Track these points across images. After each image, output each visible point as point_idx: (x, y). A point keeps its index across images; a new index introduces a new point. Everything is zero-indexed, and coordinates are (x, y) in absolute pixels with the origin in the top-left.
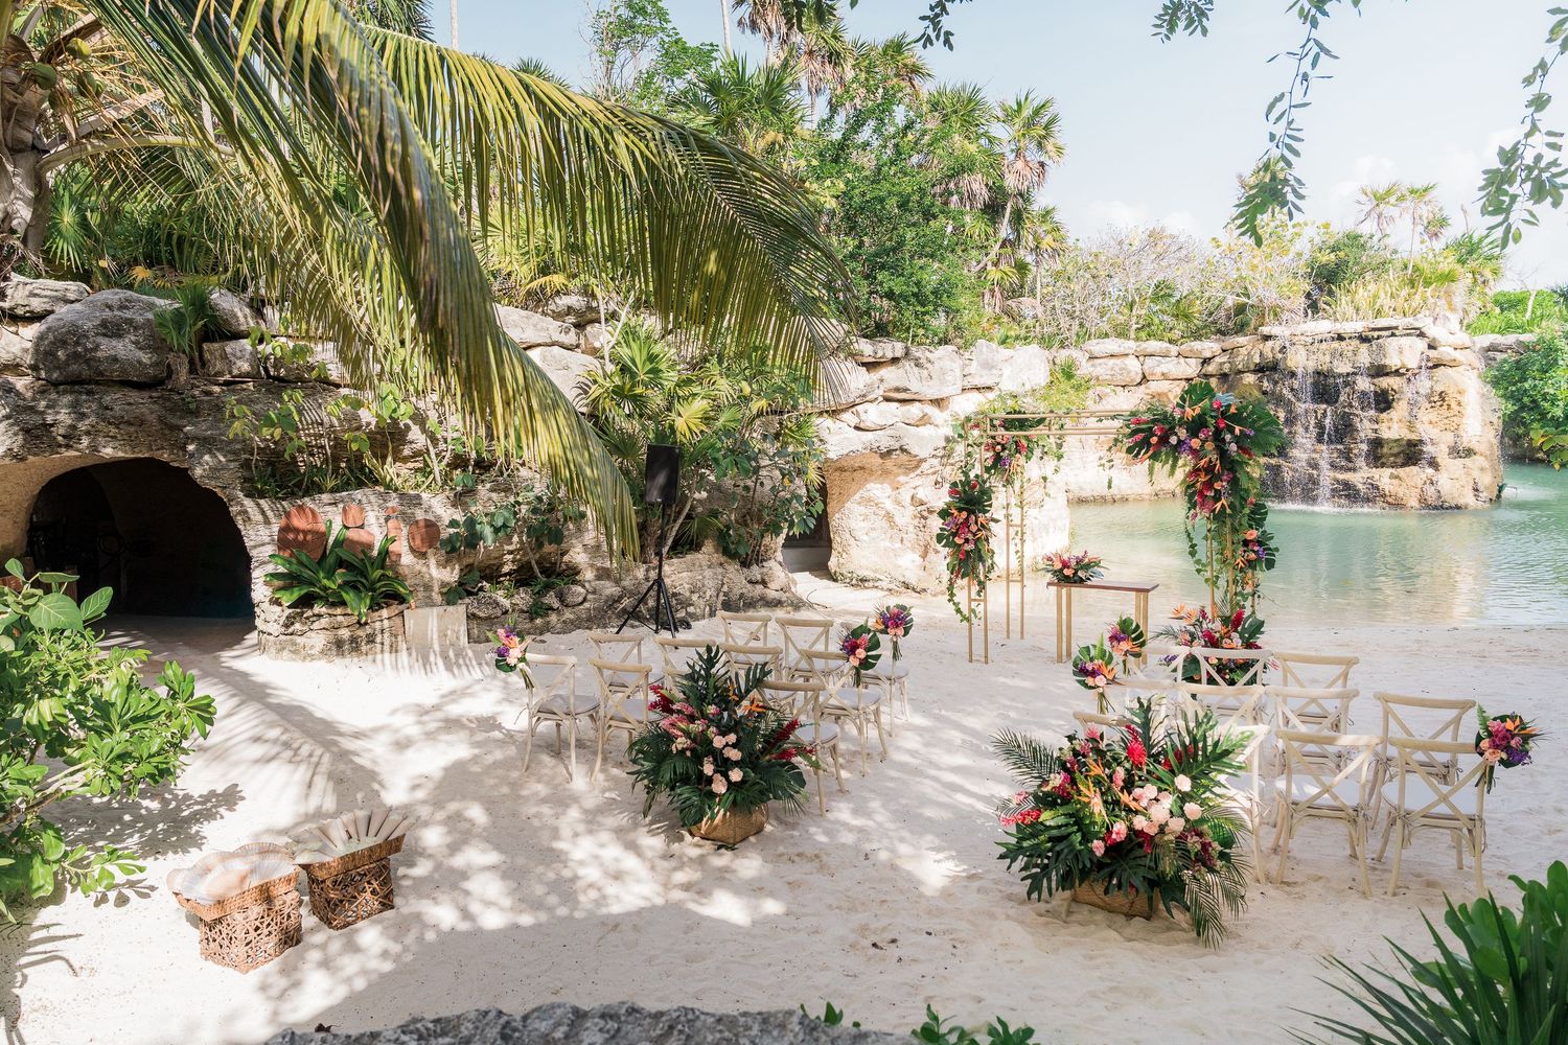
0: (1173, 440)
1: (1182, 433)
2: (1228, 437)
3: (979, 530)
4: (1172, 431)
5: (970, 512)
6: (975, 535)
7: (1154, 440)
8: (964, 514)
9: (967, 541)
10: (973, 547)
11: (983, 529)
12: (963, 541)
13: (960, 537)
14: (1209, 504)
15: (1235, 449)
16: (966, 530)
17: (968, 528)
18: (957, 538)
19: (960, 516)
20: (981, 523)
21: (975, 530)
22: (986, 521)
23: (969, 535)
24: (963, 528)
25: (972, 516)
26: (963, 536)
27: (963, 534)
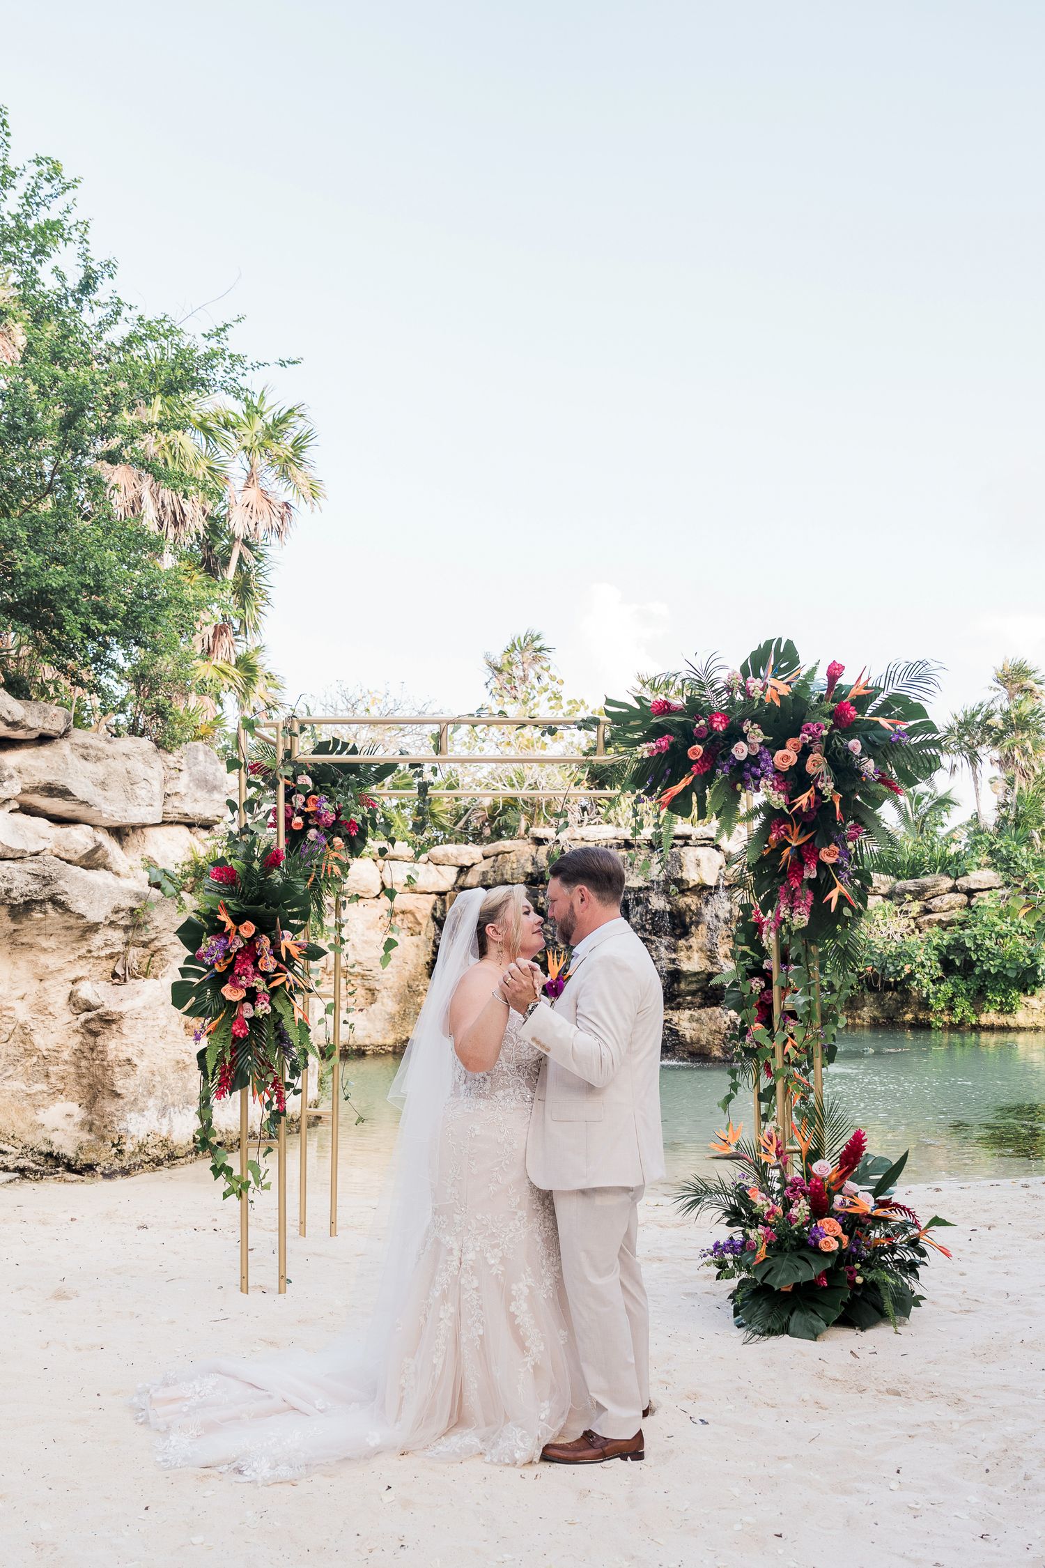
0: (740, 751)
1: (756, 735)
2: (855, 745)
3: (277, 970)
4: (735, 734)
5: (266, 926)
6: (268, 983)
7: (697, 751)
8: (248, 929)
9: (252, 996)
10: (263, 1008)
11: (285, 968)
12: (242, 994)
13: (235, 985)
14: (808, 898)
15: (872, 771)
16: (251, 969)
17: (255, 965)
18: (228, 986)
19: (237, 932)
20: (288, 951)
21: (271, 968)
22: (295, 951)
23: (256, 979)
24: (244, 963)
25: (264, 937)
26: (243, 981)
27: (244, 978)
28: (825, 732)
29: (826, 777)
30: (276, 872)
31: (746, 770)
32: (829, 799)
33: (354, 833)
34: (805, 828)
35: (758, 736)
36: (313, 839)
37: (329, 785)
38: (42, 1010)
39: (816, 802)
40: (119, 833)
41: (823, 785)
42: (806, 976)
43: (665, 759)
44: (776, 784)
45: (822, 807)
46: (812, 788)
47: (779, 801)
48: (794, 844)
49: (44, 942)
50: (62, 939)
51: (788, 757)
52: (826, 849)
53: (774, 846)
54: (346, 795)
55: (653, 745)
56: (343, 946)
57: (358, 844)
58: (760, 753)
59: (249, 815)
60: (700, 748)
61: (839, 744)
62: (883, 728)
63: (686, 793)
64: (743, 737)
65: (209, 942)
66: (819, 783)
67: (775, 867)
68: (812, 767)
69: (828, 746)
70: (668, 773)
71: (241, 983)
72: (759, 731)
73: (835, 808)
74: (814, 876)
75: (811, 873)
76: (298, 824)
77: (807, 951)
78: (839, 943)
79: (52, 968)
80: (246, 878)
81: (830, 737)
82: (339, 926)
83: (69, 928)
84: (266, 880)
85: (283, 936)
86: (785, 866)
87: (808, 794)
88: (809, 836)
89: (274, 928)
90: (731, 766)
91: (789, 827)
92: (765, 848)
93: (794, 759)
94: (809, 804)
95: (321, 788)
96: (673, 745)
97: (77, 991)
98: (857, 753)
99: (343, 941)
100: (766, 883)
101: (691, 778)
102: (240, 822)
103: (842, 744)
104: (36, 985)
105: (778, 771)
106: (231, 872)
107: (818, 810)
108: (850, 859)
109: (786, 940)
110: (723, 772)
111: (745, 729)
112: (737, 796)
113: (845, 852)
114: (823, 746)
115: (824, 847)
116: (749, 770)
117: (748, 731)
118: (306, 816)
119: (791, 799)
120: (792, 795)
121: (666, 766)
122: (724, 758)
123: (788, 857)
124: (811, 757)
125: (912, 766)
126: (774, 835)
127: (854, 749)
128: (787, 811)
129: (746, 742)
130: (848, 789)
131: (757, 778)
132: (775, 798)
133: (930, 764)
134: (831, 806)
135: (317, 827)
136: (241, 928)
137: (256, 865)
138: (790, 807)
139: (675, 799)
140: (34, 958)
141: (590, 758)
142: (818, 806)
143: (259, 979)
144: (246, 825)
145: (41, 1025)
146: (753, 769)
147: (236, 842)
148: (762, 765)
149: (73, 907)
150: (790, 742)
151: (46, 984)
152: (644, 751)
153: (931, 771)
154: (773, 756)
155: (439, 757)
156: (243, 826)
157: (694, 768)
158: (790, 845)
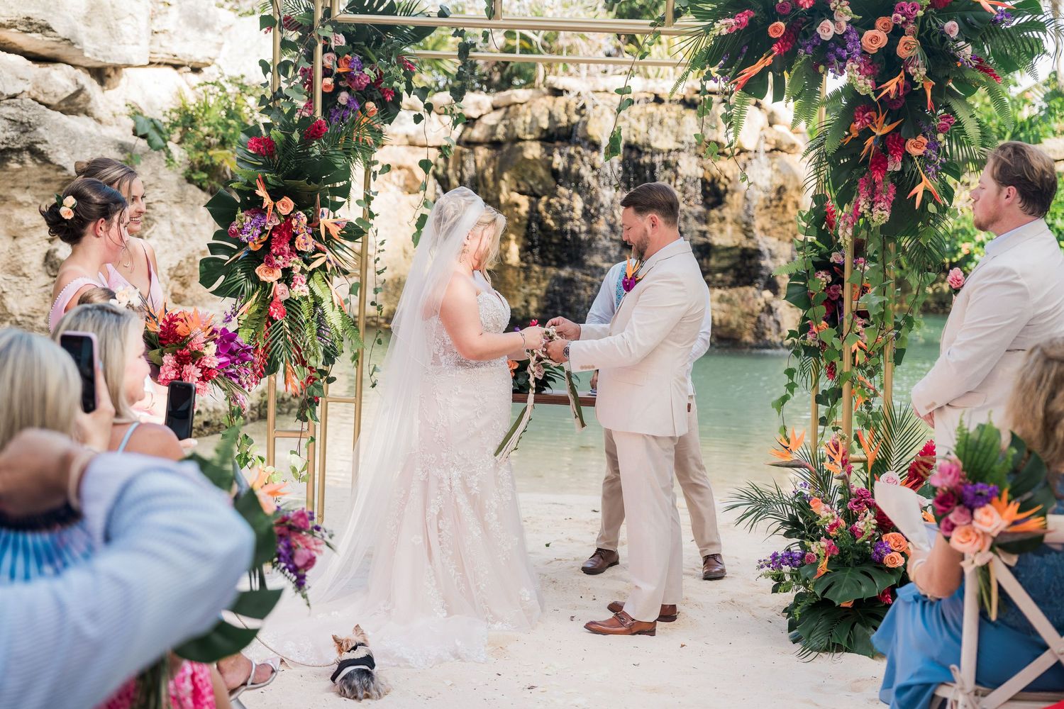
0: (827, 30)
1: (844, 13)
2: (952, 27)
3: (317, 250)
4: (821, 11)
5: (304, 203)
6: (308, 263)
7: (778, 28)
8: (286, 206)
9: (287, 277)
10: (300, 289)
11: (326, 249)
12: (279, 274)
13: (272, 267)
14: (888, 191)
15: (969, 57)
16: (287, 248)
17: (292, 243)
18: (262, 266)
19: (275, 207)
20: (327, 230)
21: (310, 248)
22: (335, 231)
23: (293, 259)
24: (280, 242)
25: (302, 214)
26: (280, 261)
27: (281, 257)
28: (920, 13)
29: (920, 62)
30: (316, 143)
31: (830, 50)
32: (920, 86)
33: (389, 98)
34: (891, 117)
35: (847, 14)
36: (344, 103)
37: (363, 44)
38: (16, 270)
39: (905, 88)
40: (101, 74)
41: (915, 70)
42: (882, 275)
43: (743, 35)
44: (863, 67)
45: (912, 93)
46: (902, 74)
47: (865, 86)
48: (879, 133)
49: (21, 196)
50: (39, 193)
51: (877, 38)
52: (914, 141)
53: (855, 134)
54: (389, 60)
55: (732, 21)
56: (371, 221)
57: (392, 110)
58: (847, 33)
59: (283, 78)
60: (782, 25)
61: (933, 25)
62: (983, 10)
63: (763, 74)
64: (830, 15)
65: (243, 219)
66: (911, 68)
67: (855, 156)
68: (904, 51)
69: (922, 29)
70: (745, 50)
71: (277, 262)
72: (848, 8)
73: (925, 94)
74: (898, 169)
75: (895, 166)
76: (327, 86)
77: (884, 248)
78: (921, 241)
79: (27, 224)
80: (284, 150)
81: (924, 18)
82: (368, 199)
83: (47, 181)
84: (304, 153)
85: (323, 214)
86: (868, 156)
87: (897, 79)
88: (895, 125)
89: (313, 204)
90: (814, 46)
91: (873, 114)
92: (846, 137)
93: (883, 40)
94: (898, 91)
95: (354, 45)
96: (751, 21)
97: (56, 250)
98: (954, 35)
99: (372, 215)
100: (844, 174)
101: (770, 58)
102: (273, 85)
103: (937, 25)
104: (9, 243)
105: (865, 52)
106: (269, 142)
107: (906, 96)
108: (939, 151)
109: (863, 235)
110: (806, 53)
111: (832, 5)
112: (817, 79)
113: (934, 145)
114: (917, 28)
115: (911, 137)
116: (833, 51)
117: (835, 8)
118: (338, 77)
119: (878, 84)
120: (879, 82)
121: (744, 43)
122: (806, 36)
123: (871, 146)
124: (903, 39)
125: (1012, 50)
126: (858, 124)
127: (951, 31)
128: (873, 98)
129: (832, 19)
130: (940, 75)
131: (843, 60)
132: (861, 83)
133: (1033, 49)
134: (921, 93)
135: (348, 90)
136: (279, 205)
137: (296, 136)
138: (877, 93)
139: (751, 80)
140: (8, 213)
141: (658, 29)
142: (908, 91)
143: (297, 259)
144: (280, 89)
145: (14, 287)
146: (839, 50)
147: (268, 107)
148: (849, 46)
149: (53, 158)
150: (880, 22)
151: (21, 242)
152: (722, 27)
153: (1031, 56)
154: (861, 35)
155: (492, 22)
156: (276, 90)
157: (775, 48)
158: (875, 134)
